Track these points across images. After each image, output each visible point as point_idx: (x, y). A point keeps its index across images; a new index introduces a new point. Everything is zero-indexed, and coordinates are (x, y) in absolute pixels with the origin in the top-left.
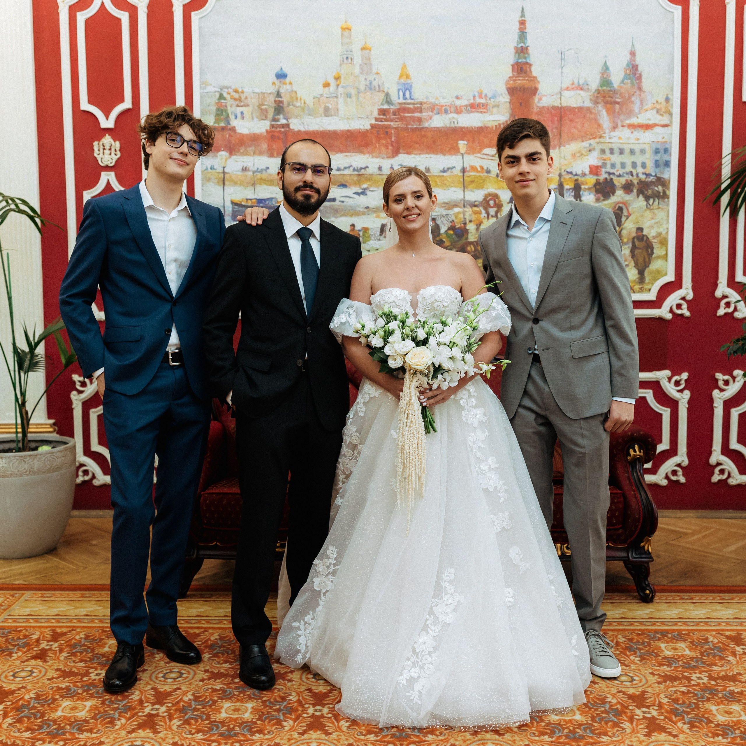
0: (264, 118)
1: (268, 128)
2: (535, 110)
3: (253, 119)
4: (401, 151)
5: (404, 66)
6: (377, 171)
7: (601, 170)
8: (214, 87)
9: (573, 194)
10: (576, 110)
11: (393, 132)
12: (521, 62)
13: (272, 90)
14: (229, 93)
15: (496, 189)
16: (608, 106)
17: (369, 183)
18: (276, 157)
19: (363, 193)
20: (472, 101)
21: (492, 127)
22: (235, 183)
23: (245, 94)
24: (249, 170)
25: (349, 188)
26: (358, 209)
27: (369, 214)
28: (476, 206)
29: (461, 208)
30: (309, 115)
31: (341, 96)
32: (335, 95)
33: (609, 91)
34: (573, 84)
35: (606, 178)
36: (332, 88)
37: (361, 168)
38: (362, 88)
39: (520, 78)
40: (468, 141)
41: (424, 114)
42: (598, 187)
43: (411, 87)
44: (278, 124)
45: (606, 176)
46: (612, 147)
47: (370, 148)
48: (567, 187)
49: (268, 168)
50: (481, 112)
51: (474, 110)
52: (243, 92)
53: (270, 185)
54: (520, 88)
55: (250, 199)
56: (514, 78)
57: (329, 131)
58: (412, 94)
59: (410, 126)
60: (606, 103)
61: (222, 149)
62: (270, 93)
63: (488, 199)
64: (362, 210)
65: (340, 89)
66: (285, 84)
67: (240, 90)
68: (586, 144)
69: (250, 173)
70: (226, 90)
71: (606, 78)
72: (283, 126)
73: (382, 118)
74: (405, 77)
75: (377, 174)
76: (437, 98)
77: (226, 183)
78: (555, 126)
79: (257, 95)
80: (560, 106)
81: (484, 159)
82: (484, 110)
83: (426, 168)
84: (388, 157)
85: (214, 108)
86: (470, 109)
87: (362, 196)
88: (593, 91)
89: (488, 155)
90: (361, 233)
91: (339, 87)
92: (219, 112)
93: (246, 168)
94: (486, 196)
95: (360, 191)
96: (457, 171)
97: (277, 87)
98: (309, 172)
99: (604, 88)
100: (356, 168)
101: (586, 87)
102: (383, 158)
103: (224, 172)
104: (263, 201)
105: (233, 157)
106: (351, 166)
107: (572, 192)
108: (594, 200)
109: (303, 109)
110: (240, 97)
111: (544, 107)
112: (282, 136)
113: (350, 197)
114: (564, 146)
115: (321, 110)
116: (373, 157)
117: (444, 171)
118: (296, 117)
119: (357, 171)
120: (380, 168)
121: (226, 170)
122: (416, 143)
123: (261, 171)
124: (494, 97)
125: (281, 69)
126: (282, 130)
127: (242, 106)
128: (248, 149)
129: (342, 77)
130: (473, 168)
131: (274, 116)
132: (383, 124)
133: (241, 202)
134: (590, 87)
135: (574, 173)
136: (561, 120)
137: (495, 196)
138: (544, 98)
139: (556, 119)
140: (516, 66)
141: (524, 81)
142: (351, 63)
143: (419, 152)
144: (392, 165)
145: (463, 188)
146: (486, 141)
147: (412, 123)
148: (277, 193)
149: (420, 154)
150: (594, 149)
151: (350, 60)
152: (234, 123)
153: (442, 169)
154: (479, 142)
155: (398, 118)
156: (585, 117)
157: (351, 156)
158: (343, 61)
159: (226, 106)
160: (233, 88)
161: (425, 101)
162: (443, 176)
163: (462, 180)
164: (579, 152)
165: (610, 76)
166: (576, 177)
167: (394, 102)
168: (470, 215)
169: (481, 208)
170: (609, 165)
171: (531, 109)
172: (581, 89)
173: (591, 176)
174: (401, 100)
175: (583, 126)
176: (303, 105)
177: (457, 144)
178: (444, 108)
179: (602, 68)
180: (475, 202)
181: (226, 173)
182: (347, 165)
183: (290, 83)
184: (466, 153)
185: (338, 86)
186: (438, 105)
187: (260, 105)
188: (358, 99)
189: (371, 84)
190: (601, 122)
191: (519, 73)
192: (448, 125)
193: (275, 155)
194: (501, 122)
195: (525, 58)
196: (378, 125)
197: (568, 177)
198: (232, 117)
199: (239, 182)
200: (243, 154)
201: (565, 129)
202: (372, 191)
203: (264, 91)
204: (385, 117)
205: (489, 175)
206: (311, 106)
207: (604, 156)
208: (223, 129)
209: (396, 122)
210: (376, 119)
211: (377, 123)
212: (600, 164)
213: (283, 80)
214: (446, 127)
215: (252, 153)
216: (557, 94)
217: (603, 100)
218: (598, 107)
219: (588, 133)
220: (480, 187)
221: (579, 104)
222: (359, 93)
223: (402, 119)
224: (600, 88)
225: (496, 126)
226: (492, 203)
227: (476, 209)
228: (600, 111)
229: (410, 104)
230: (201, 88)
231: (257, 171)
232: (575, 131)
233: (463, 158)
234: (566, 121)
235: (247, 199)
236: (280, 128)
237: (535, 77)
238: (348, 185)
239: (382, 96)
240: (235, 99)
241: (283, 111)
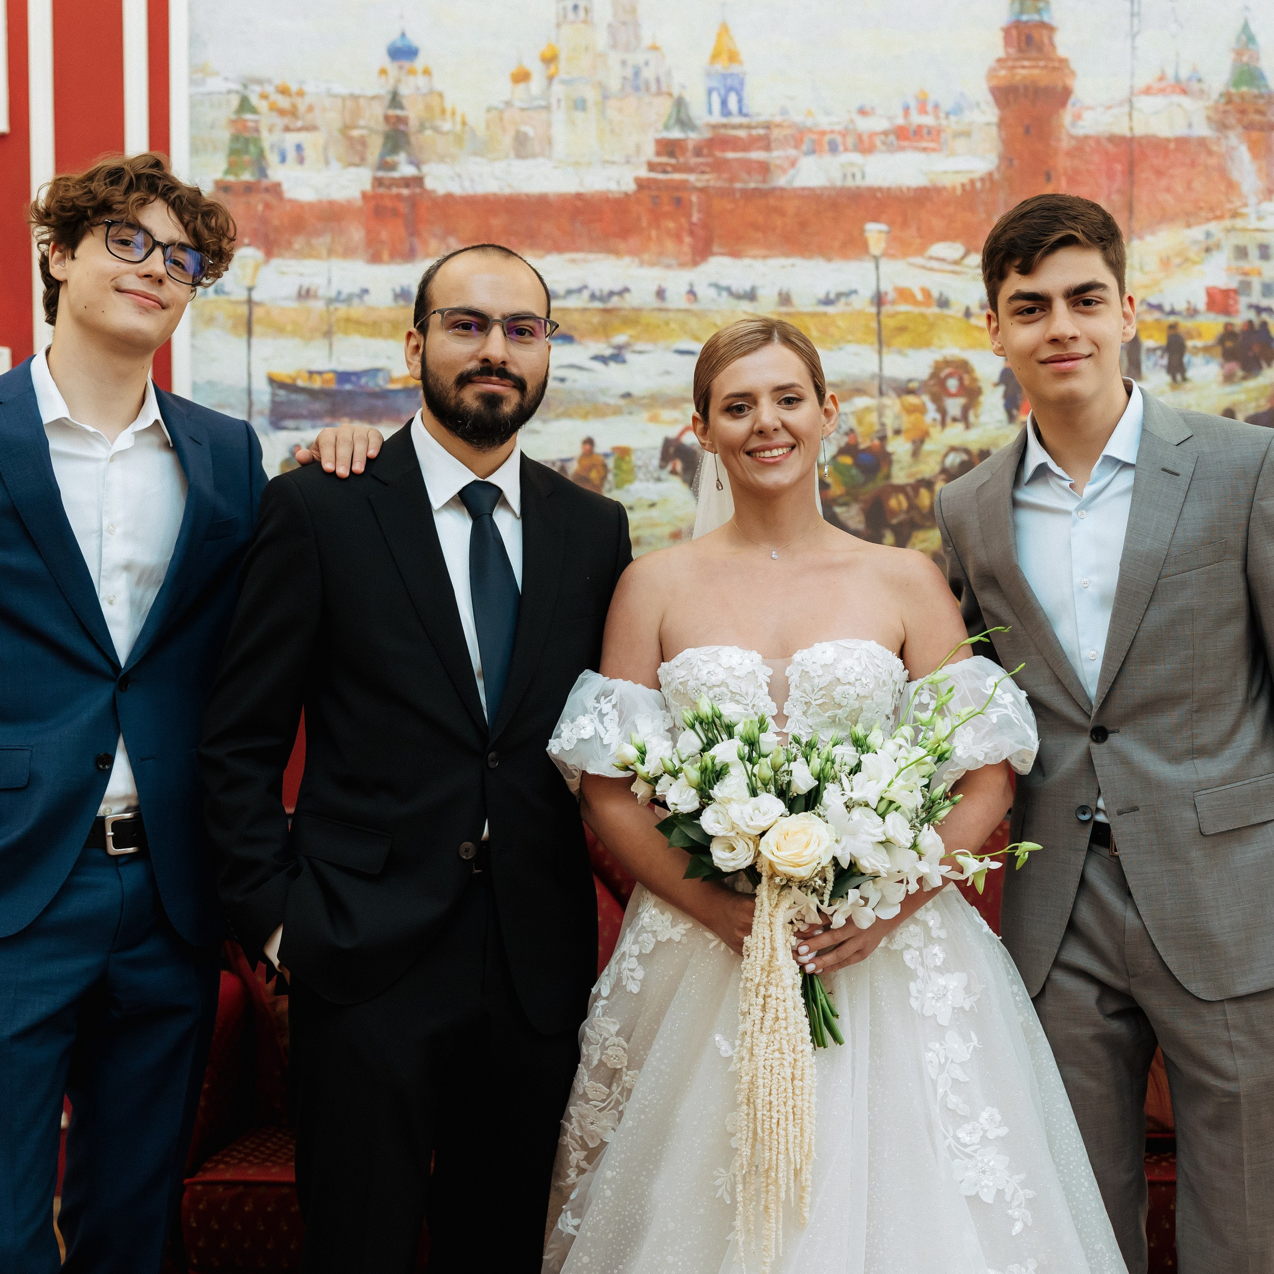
0: (357, 160)
1: (367, 186)
2: (1065, 144)
3: (327, 162)
4: (715, 249)
5: (724, 29)
6: (651, 301)
7: (1236, 302)
8: (226, 79)
9: (1165, 361)
10: (1172, 146)
11: (694, 198)
12: (1026, 23)
13: (380, 88)
14: (264, 97)
15: (963, 349)
16: (1255, 135)
17: (631, 332)
18: (387, 263)
19: (617, 357)
20: (900, 121)
21: (954, 189)
22: (279, 330)
23: (308, 100)
24: (316, 297)
25: (580, 343)
26: (602, 399)
27: (630, 413)
28: (911, 392)
29: (872, 396)
30: (475, 154)
31: (559, 107)
32: (543, 103)
33: (1256, 97)
34: (1162, 78)
35: (1250, 323)
36: (536, 85)
37: (611, 294)
38: (614, 85)
39: (1026, 63)
40: (891, 223)
41: (775, 154)
42: (1229, 344)
43: (742, 83)
44: (394, 179)
45: (1251, 315)
46: (1265, 242)
47: (634, 241)
48: (1148, 343)
49: (365, 291)
50: (925, 150)
51: (905, 143)
52: (301, 94)
53: (372, 335)
54: (1026, 88)
55: (320, 373)
56: (1010, 63)
57: (527, 195)
58: (746, 101)
59: (738, 185)
60: (1249, 127)
61: (246, 241)
62: (374, 98)
63: (943, 374)
64: (612, 401)
65: (557, 89)
66: (412, 72)
67: (294, 88)
68: (1197, 233)
69: (318, 305)
70: (257, 89)
71: (1248, 64)
72: (407, 182)
73: (667, 164)
74: (725, 57)
75: (654, 310)
76: (809, 113)
77: (256, 328)
78: (1116, 186)
79: (339, 102)
80: (1128, 134)
81: (931, 269)
82: (932, 145)
83: (780, 294)
84: (682, 265)
85: (224, 135)
86: (895, 142)
87: (612, 365)
88: (1215, 96)
89: (943, 260)
90: (610, 463)
91: (555, 81)
92: (239, 146)
93: (308, 291)
94: (938, 367)
95: (608, 352)
96: (862, 302)
97: (391, 82)
98: (497, 332)
99: (1244, 89)
100: (597, 293)
101: (1195, 86)
102: (668, 267)
103: (250, 302)
104: (354, 379)
105: (276, 262)
106: (585, 287)
107: (1162, 357)
108: (1220, 378)
109: (459, 140)
110: (294, 108)
111: (1087, 137)
112: (404, 208)
113: (580, 368)
114: (1141, 238)
115: (507, 140)
116: (642, 263)
117: (827, 302)
118: (442, 159)
119: (602, 299)
120: (660, 294)
121: (256, 296)
122: (755, 227)
123: (349, 299)
124: (958, 110)
125: (403, 35)
126: (405, 192)
127: (299, 130)
128: (315, 241)
129: (563, 56)
130: (905, 295)
131: (382, 156)
132: (672, 180)
133: (294, 380)
134: (1205, 87)
135: (1167, 308)
136: (1131, 170)
137: (962, 368)
138: (1087, 116)
139: (1118, 167)
140: (1014, 33)
141: (1036, 72)
142: (585, 22)
143: (763, 252)
144: (691, 285)
145: (876, 346)
146: (938, 224)
147: (745, 176)
148: (389, 358)
149: (765, 257)
150: (1218, 246)
151: (582, 13)
152: (277, 173)
153: (822, 295)
154: (919, 229)
155: (707, 164)
156: (1193, 164)
157: (585, 261)
158: (565, 16)
159: (257, 130)
160: (278, 81)
161: (778, 119)
162: (825, 314)
163: (874, 325)
164: (1179, 254)
165: (1258, 59)
166: (1172, 319)
167: (698, 122)
168: (897, 417)
169: (926, 399)
170: (1257, 288)
171: (1053, 143)
172: (1184, 92)
173: (1212, 316)
174: (717, 118)
175: (1189, 185)
176: (458, 127)
177: (862, 231)
178: (827, 138)
179: (1238, 39)
180: (910, 381)
181: (258, 304)
182: (574, 285)
183: (427, 72)
184: (885, 254)
185: (551, 79)
186: (810, 130)
187: (345, 129)
188: (603, 112)
189: (637, 74)
190: (1235, 175)
191: (1020, 50)
192: (839, 183)
193: (386, 256)
194: (976, 176)
195: (1038, 11)
196: (655, 181)
197: (1151, 317)
198: (272, 158)
199: (289, 328)
200: (301, 255)
201: (1143, 195)
202: (640, 352)
203: (357, 92)
204: (673, 161)
205: (946, 312)
206: (481, 131)
207: (1245, 265)
208: (249, 188)
209: (703, 172)
210: (652, 167)
211: (653, 175)
212: (1233, 284)
213: (406, 64)
214: (833, 188)
215: (324, 252)
216: (1121, 104)
217: (1240, 121)
218: (1227, 137)
219: (1202, 204)
220: (922, 342)
221: (1179, 130)
222: (606, 97)
223: (719, 166)
224: (1233, 90)
225: (963, 185)
226: (952, 384)
227: (911, 399)
228: (1234, 148)
229: (740, 126)
230: (192, 82)
231: (337, 299)
232: (1169, 198)
233: (877, 267)
234: (1144, 174)
235: (311, 373)
236: (398, 186)
237: (1063, 61)
238: (576, 335)
239: (665, 106)
240: (282, 112)
241: (408, 143)
